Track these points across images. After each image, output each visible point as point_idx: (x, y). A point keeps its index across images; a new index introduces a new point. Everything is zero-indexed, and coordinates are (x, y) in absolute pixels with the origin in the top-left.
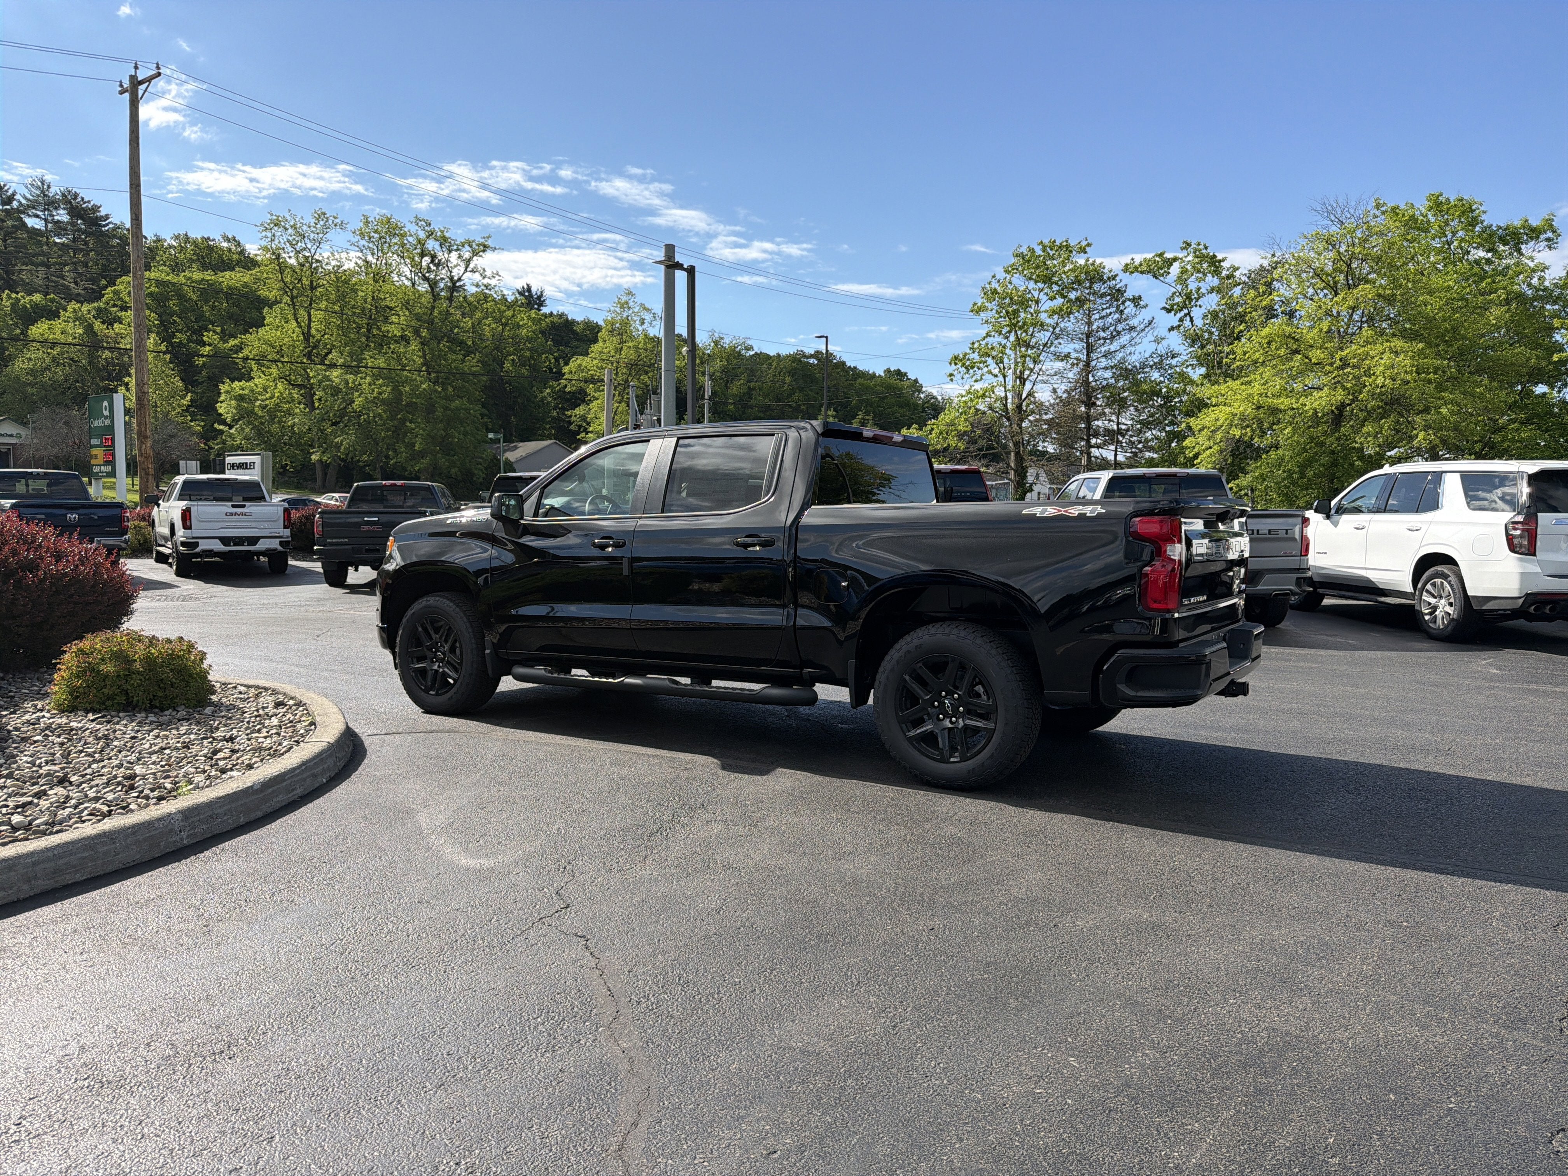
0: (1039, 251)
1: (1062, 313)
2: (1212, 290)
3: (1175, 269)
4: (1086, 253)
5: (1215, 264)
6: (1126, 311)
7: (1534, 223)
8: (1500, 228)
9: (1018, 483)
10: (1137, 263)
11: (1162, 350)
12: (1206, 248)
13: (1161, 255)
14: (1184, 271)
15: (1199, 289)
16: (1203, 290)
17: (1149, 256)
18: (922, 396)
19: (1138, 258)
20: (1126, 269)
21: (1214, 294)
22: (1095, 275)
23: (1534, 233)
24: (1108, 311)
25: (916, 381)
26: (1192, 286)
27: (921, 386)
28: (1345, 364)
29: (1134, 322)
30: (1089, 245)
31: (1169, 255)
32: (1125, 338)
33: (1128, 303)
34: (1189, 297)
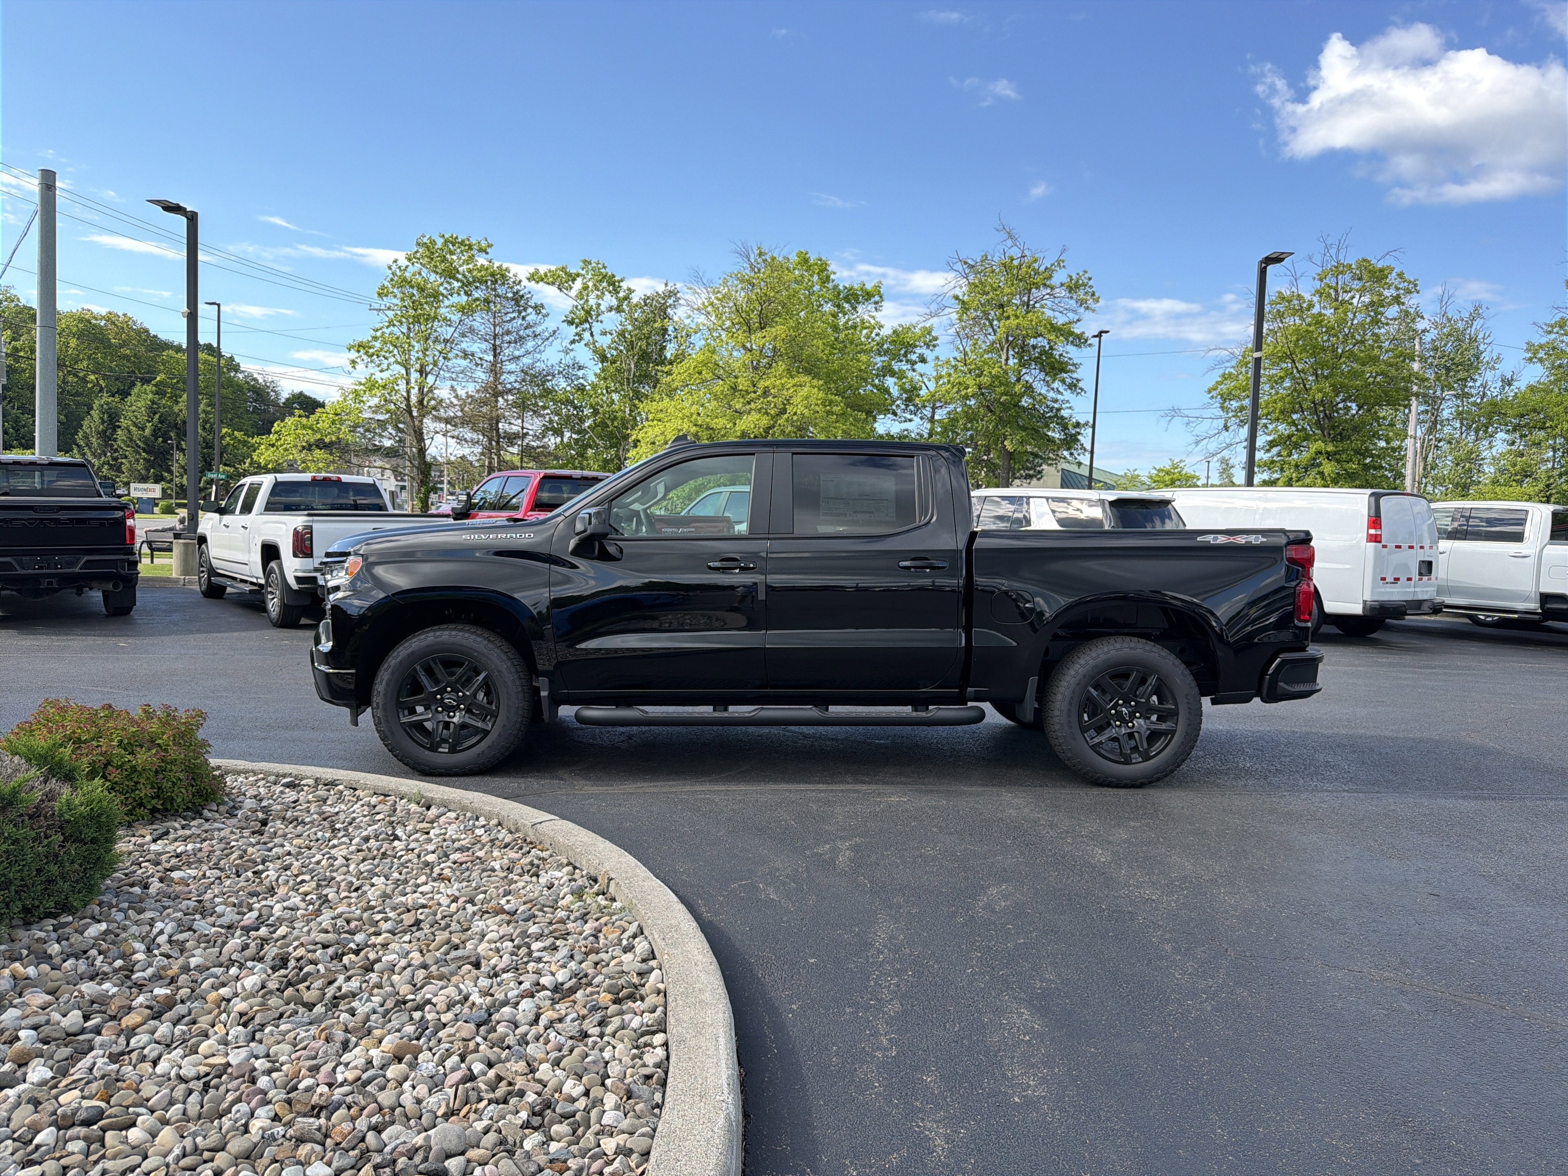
0: (440, 242)
1: (466, 310)
2: (610, 309)
3: (578, 284)
4: (487, 253)
5: (614, 285)
6: (528, 318)
7: (869, 287)
8: (845, 288)
9: (422, 481)
10: (542, 272)
11: (568, 360)
12: (605, 267)
13: (563, 269)
14: (586, 288)
15: (599, 305)
16: (603, 308)
17: (553, 268)
18: (241, 376)
19: (543, 269)
20: (532, 278)
21: (613, 312)
22: (498, 277)
23: (868, 296)
24: (512, 315)
25: (232, 359)
26: (592, 302)
27: (238, 365)
28: (766, 393)
29: (539, 330)
30: (490, 246)
31: (573, 271)
32: (530, 344)
33: (530, 310)
34: (588, 312)
